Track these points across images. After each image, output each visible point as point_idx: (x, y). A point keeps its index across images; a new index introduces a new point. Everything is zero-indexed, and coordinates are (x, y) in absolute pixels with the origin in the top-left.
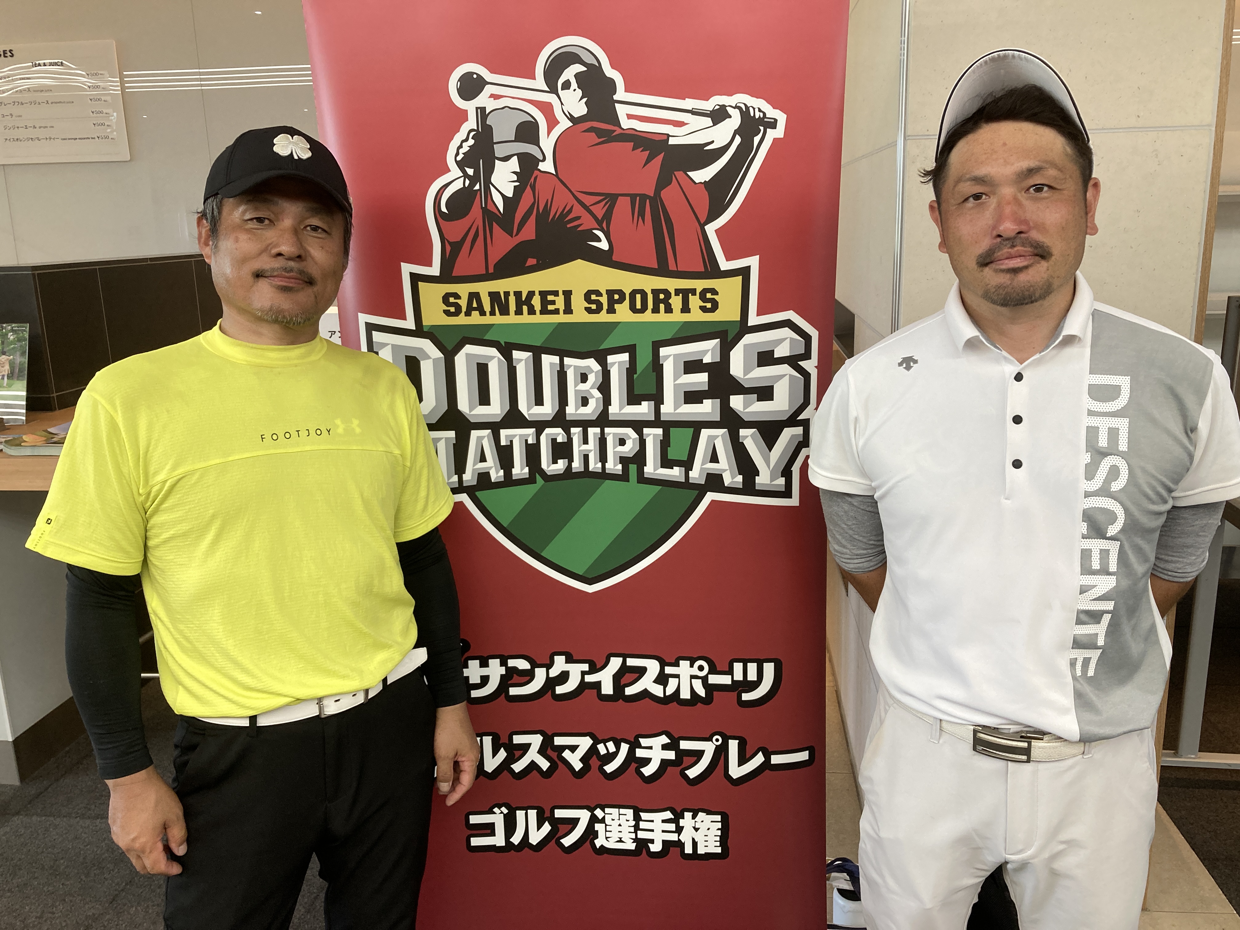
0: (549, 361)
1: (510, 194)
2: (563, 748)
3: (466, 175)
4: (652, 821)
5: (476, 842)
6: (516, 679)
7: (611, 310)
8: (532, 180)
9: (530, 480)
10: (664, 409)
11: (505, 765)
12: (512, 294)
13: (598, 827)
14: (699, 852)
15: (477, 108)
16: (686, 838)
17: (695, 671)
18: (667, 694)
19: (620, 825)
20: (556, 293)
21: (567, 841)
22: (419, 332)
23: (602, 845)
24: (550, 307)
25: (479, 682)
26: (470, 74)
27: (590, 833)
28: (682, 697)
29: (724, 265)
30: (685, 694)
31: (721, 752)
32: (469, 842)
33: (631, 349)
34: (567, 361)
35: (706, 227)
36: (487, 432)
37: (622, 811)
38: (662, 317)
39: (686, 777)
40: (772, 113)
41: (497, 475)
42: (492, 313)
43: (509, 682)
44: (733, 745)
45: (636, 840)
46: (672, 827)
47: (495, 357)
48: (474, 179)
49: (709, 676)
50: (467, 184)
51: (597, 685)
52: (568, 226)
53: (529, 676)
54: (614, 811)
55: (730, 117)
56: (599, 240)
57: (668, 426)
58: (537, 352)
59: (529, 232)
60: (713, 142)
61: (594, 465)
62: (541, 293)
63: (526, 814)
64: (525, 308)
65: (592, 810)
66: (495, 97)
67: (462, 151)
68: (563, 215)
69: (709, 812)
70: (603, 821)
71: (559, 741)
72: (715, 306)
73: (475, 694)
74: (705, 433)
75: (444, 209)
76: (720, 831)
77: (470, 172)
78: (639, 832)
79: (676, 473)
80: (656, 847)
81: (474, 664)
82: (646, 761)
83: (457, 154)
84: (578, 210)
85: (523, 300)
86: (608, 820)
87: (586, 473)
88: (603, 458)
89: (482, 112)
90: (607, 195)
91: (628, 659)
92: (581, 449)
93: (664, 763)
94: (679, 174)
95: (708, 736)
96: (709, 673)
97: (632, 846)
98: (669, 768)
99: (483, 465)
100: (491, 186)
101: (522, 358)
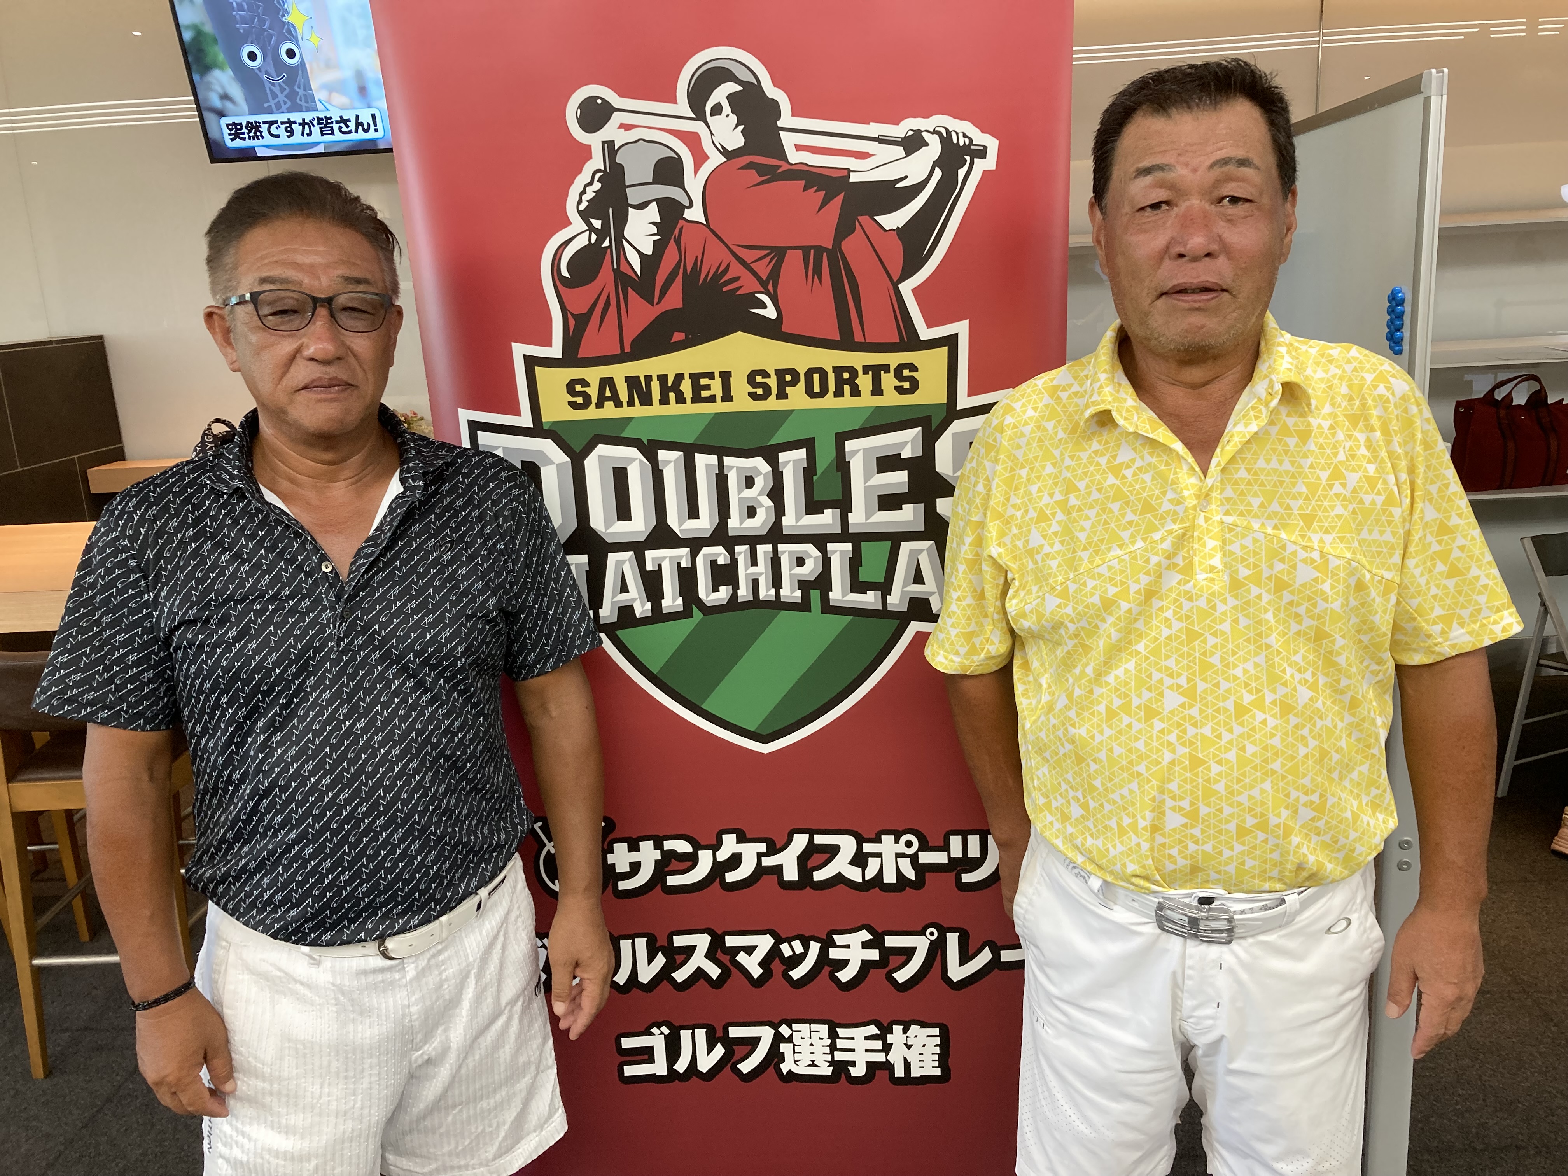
0: (704, 462)
1: (648, 250)
2: (737, 950)
3: (591, 228)
4: (853, 1038)
5: (630, 1071)
6: (675, 865)
7: (782, 395)
8: (677, 232)
9: (685, 613)
10: (852, 518)
11: (665, 974)
12: (655, 378)
13: (784, 1048)
14: (913, 1075)
15: (603, 143)
16: (896, 1057)
17: (901, 848)
18: (867, 878)
19: (812, 1045)
20: (711, 376)
21: (746, 1067)
22: (538, 430)
23: (790, 1071)
24: (705, 394)
25: (628, 870)
26: (593, 99)
27: (775, 1056)
28: (885, 881)
29: (925, 333)
30: (890, 878)
31: (937, 949)
32: (621, 1071)
33: (809, 444)
34: (727, 460)
35: (900, 286)
36: (629, 555)
37: (814, 1027)
38: (847, 401)
39: (894, 982)
40: (980, 138)
41: (643, 608)
42: (631, 403)
43: (666, 870)
44: (952, 940)
45: (833, 1063)
46: (878, 1044)
47: (634, 460)
48: (602, 234)
49: (920, 853)
50: (593, 241)
51: (778, 870)
52: (725, 289)
53: (691, 860)
54: (805, 1027)
55: (927, 144)
56: (764, 306)
57: (858, 540)
58: (689, 451)
59: (674, 299)
60: (906, 177)
61: (766, 592)
62: (692, 375)
63: (693, 1034)
64: (672, 396)
65: (775, 1026)
66: (626, 127)
67: (586, 198)
68: (718, 276)
69: (924, 1025)
70: (790, 1040)
71: (731, 941)
72: (914, 385)
73: (623, 885)
75: (565, 273)
76: (938, 1048)
77: (597, 224)
78: (836, 1053)
79: (870, 599)
80: (858, 1071)
81: (621, 848)
82: (843, 963)
83: (580, 202)
84: (736, 269)
85: (670, 385)
86: (796, 1039)
87: (756, 603)
88: (777, 583)
89: (610, 148)
90: (772, 249)
91: (815, 836)
92: (748, 572)
93: (866, 965)
94: (864, 220)
95: (919, 929)
96: (920, 849)
97: (828, 1071)
98: (872, 972)
99: (624, 596)
100: (624, 241)
101: (671, 460)
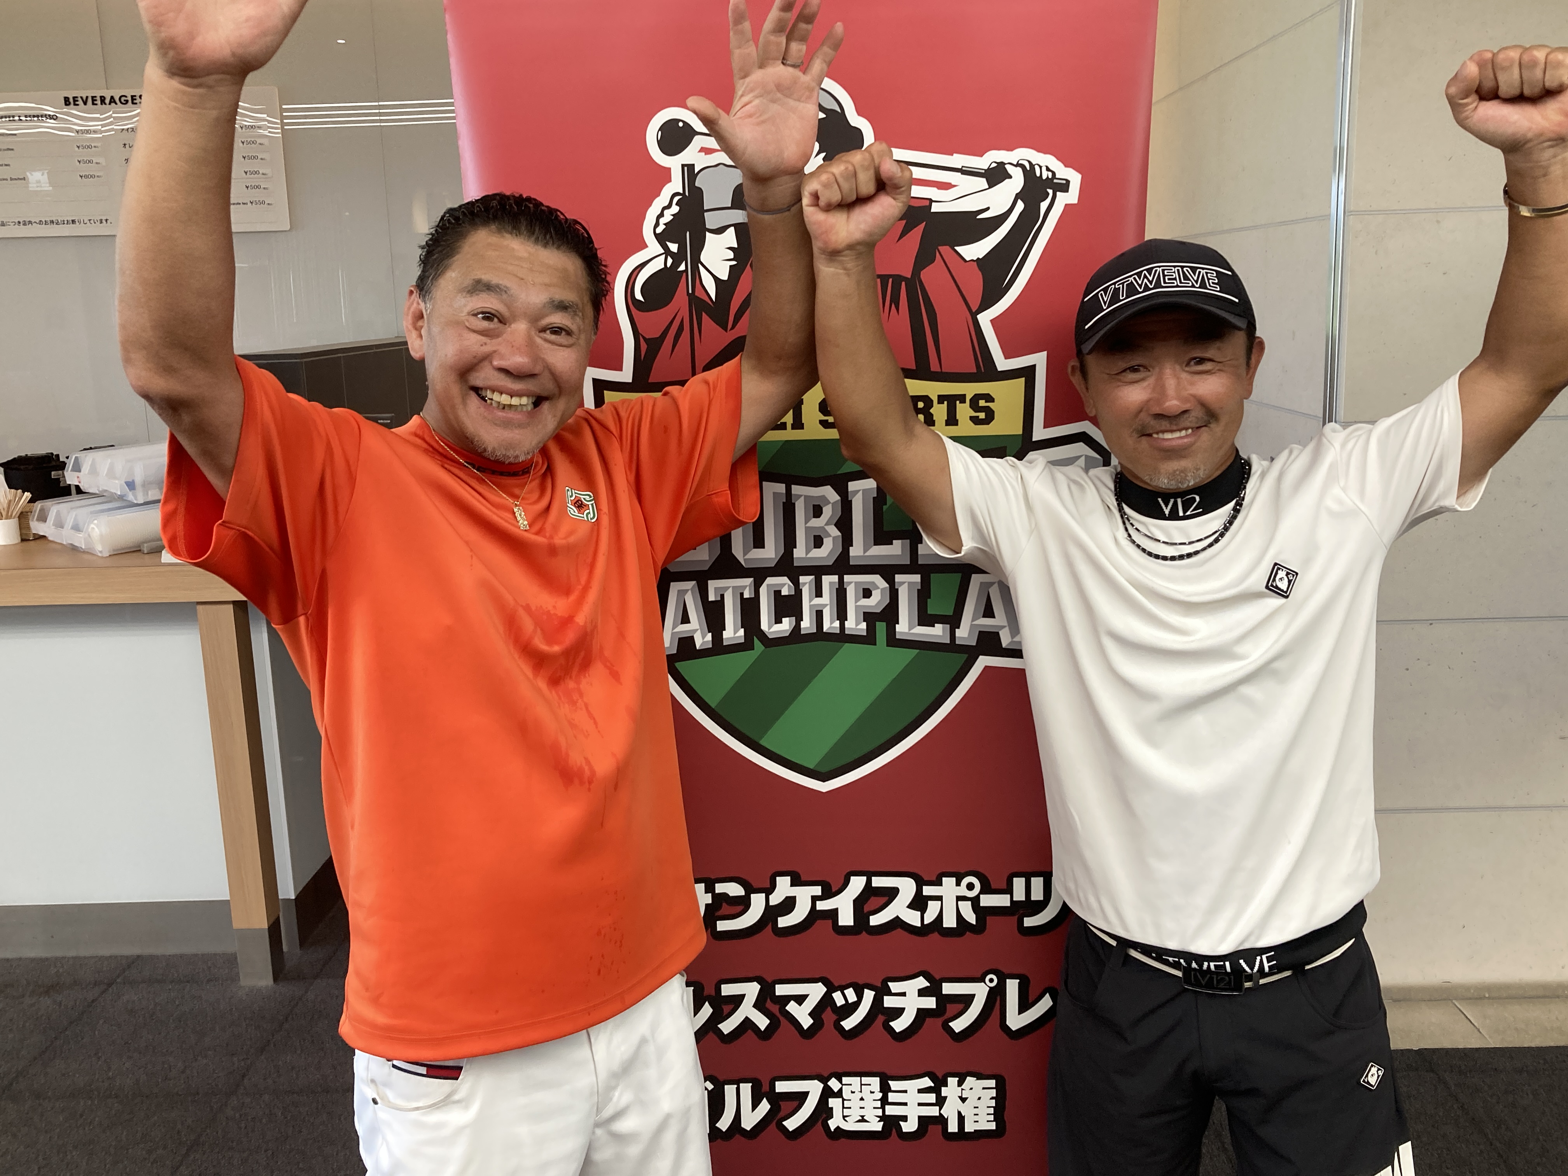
0: (772, 490)
1: (724, 276)
2: (787, 999)
3: (667, 252)
4: (906, 1092)
6: (726, 909)
9: (746, 646)
10: (922, 549)
11: (711, 1025)
13: (834, 1103)
14: (967, 1130)
15: (683, 166)
16: (950, 1111)
17: (963, 891)
18: (926, 922)
19: (862, 1099)
21: (792, 1124)
23: (838, 1127)
26: (673, 122)
27: (823, 1111)
28: (945, 925)
29: (1002, 364)
30: (950, 921)
31: (997, 996)
34: (796, 489)
35: (978, 316)
36: (691, 584)
37: (865, 1080)
39: (950, 1031)
40: (1063, 172)
41: (703, 640)
43: (717, 914)
44: (1012, 987)
45: (883, 1118)
46: (931, 1098)
48: (678, 258)
49: (981, 896)
50: (669, 265)
51: (833, 914)
53: (743, 904)
54: (855, 1080)
55: (1010, 177)
57: (927, 571)
60: (988, 209)
61: (830, 624)
63: (738, 1090)
65: (824, 1080)
66: (706, 151)
67: (663, 221)
69: (980, 1076)
70: (839, 1094)
71: (781, 990)
72: (990, 416)
74: (977, 580)
75: (639, 296)
76: (994, 1101)
77: (674, 247)
78: (887, 1107)
79: (938, 632)
80: (909, 1126)
82: (898, 1012)
83: (657, 225)
86: (846, 1095)
87: (820, 635)
88: (842, 614)
89: (689, 171)
91: (873, 878)
92: (812, 603)
93: (922, 1014)
94: (945, 250)
95: (979, 975)
96: (981, 892)
97: (878, 1126)
98: (929, 1021)
99: (685, 627)
100: (700, 265)
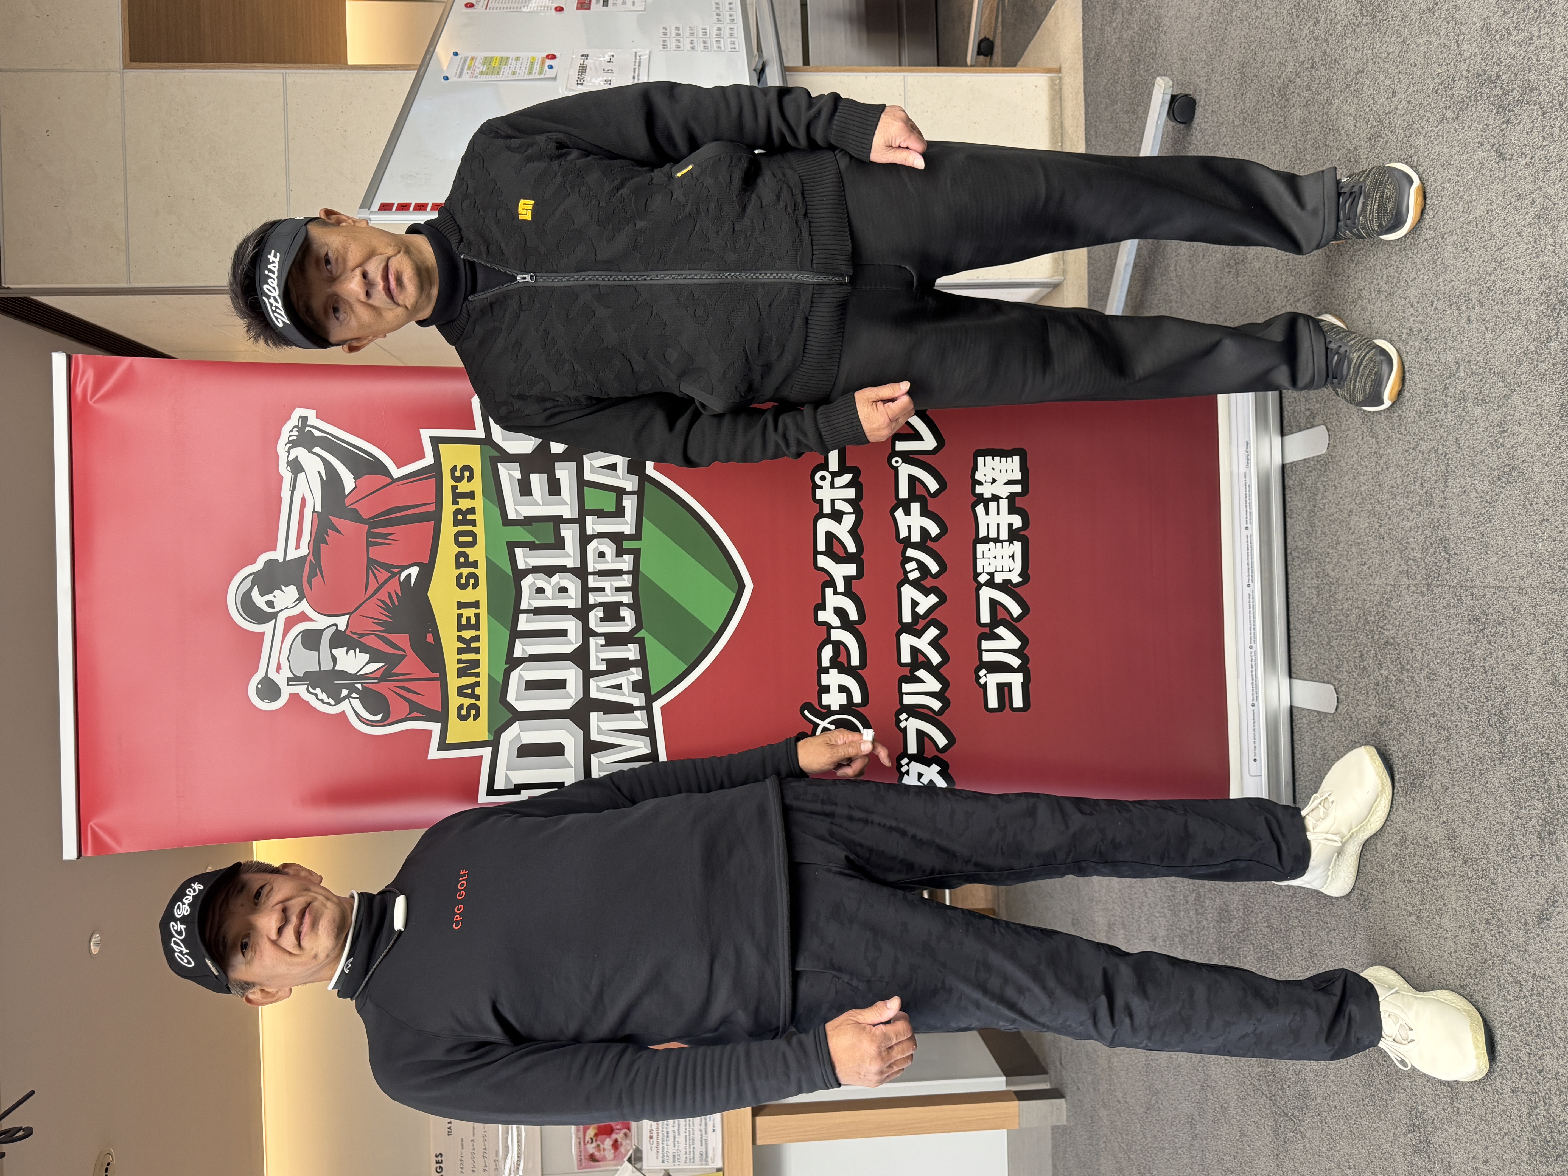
0: (524, 623)
1: (367, 657)
2: (915, 614)
3: (348, 697)
4: (988, 525)
5: (1018, 702)
6: (842, 659)
7: (475, 565)
8: (354, 636)
9: (641, 643)
10: (567, 515)
11: (934, 671)
12: (460, 657)
13: (998, 579)
14: (1020, 478)
15: (288, 685)
16: (1004, 491)
17: (826, 484)
18: (852, 511)
19: (995, 557)
20: (460, 616)
21: (1016, 610)
22: (494, 744)
23: (1019, 575)
24: (473, 621)
25: (845, 694)
26: (258, 691)
27: (1006, 587)
28: (854, 497)
29: (429, 460)
30: (851, 493)
31: (909, 458)
32: (1018, 709)
33: (512, 546)
34: (524, 606)
35: (395, 478)
36: (593, 682)
37: (979, 555)
38: (479, 516)
39: (937, 492)
40: (294, 421)
41: (635, 674)
42: (477, 675)
43: (846, 665)
44: (901, 446)
45: (1010, 541)
46: (993, 505)
47: (520, 675)
48: (352, 689)
49: (830, 470)
50: (358, 696)
51: (848, 580)
52: (397, 604)
53: (839, 646)
54: (980, 563)
55: (297, 457)
56: (409, 576)
57: (583, 512)
58: (516, 634)
59: (403, 640)
60: (319, 472)
61: (626, 581)
62: (459, 630)
63: (986, 651)
64: (473, 645)
65: (980, 586)
66: (279, 668)
67: (326, 700)
68: (387, 609)
69: (975, 468)
70: (992, 575)
71: (907, 618)
72: (467, 468)
73: (857, 698)
74: (588, 476)
75: (379, 717)
76: (995, 458)
77: (345, 692)
78: (1001, 538)
79: (629, 504)
80: (1017, 521)
81: (826, 699)
82: (924, 531)
83: (329, 704)
84: (383, 595)
85: (465, 646)
86: (992, 570)
87: (634, 589)
88: (618, 573)
89: (293, 680)
90: (368, 568)
91: (819, 549)
92: (610, 594)
93: (924, 513)
94: (348, 502)
95: (893, 471)
96: (827, 469)
97: (1017, 546)
98: (930, 508)
99: (624, 687)
100: (359, 674)
101: (521, 649)
